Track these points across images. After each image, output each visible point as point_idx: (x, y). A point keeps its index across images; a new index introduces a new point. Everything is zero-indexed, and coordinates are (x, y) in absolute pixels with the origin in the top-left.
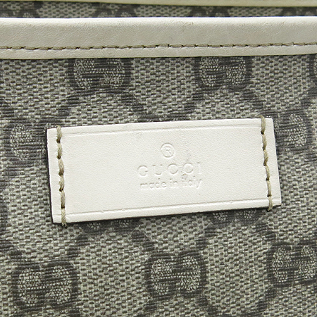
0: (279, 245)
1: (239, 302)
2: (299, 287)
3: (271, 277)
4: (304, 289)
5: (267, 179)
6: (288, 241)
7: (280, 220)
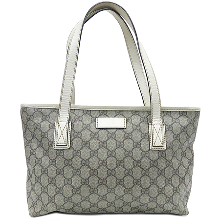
0: (126, 133)
3: (125, 137)
7: (126, 130)
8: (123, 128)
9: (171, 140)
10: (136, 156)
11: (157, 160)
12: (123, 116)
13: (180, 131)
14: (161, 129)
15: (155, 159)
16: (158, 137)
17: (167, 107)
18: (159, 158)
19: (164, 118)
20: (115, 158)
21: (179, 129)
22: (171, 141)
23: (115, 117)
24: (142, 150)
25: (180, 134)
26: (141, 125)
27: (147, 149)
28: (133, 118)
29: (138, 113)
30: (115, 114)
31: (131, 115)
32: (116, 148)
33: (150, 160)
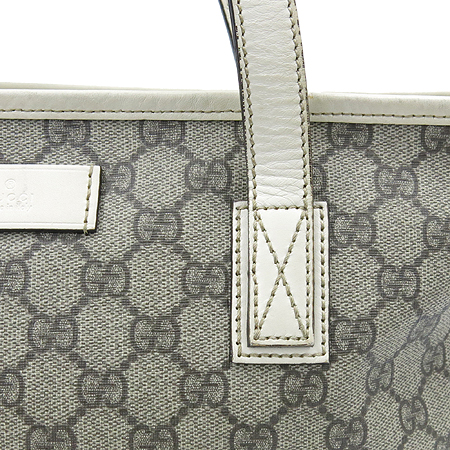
0: (92, 262)
1: (55, 305)
2: (108, 298)
3: (84, 288)
4: (112, 300)
5: (87, 210)
6: (100, 259)
7: (96, 242)
8: (79, 232)
9: (363, 299)
10: (147, 399)
11: (275, 420)
12: (87, 151)
13: (420, 247)
14: (302, 235)
15: (263, 415)
16: (281, 290)
17: (348, 101)
18: (282, 412)
19: (327, 166)
20: (20, 412)
21: (416, 234)
22: (363, 308)
23: (39, 159)
24: (184, 365)
25: (419, 262)
26: (188, 211)
27: (216, 361)
28: (143, 164)
29: (175, 137)
30: (42, 143)
31: (136, 144)
32: (30, 357)
33: (233, 420)
